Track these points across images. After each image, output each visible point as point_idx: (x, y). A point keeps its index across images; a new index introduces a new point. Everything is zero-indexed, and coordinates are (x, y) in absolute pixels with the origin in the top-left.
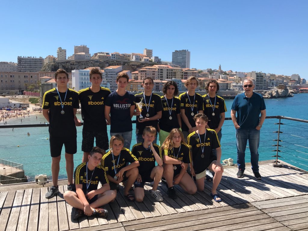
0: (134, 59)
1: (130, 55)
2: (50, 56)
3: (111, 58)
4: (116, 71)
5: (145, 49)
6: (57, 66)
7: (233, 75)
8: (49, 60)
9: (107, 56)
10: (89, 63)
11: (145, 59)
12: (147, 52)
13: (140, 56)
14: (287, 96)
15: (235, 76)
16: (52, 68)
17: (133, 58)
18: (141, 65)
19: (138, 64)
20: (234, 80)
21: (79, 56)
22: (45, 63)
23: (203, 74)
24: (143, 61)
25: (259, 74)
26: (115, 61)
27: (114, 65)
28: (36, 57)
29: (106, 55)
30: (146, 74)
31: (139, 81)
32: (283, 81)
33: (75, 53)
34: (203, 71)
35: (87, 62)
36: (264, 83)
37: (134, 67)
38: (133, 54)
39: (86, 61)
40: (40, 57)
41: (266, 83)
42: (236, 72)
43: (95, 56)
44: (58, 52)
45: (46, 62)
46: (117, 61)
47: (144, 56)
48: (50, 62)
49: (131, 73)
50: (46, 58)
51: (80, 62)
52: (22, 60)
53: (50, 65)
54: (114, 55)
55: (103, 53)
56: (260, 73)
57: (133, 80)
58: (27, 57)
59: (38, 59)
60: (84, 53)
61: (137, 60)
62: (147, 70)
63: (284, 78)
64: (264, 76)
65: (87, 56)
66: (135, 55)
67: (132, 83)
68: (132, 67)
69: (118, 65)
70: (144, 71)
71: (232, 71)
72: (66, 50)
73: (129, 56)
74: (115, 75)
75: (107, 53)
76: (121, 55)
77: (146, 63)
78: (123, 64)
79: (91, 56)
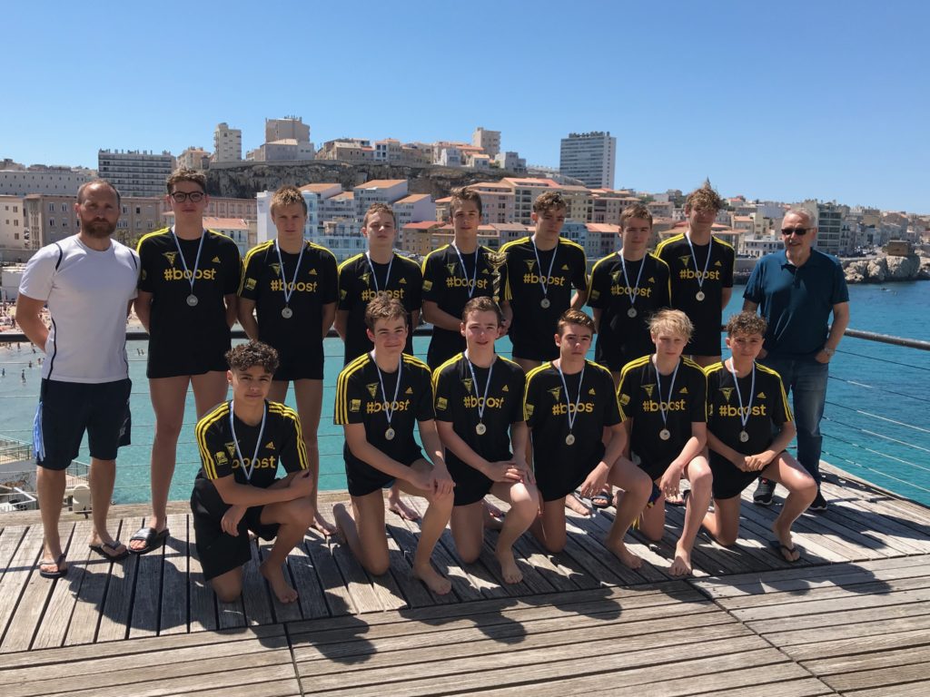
0: (442, 160)
1: (433, 147)
2: (193, 149)
3: (375, 154)
4: (390, 196)
5: (479, 129)
6: (215, 179)
7: (746, 212)
8: (192, 161)
9: (363, 149)
10: (309, 170)
11: (477, 161)
12: (483, 140)
13: (462, 151)
14: (915, 275)
15: (753, 215)
17: (439, 158)
18: (463, 177)
19: (456, 174)
20: (748, 225)
21: (279, 149)
23: (655, 207)
24: (470, 164)
25: (828, 208)
26: (387, 166)
27: (383, 179)
28: (153, 154)
29: (358, 146)
32: (903, 231)
33: (268, 141)
34: (655, 198)
35: (301, 166)
36: (843, 236)
37: (443, 186)
38: (441, 146)
39: (300, 164)
40: (165, 153)
41: (848, 237)
42: (757, 202)
43: (328, 151)
44: (217, 139)
46: (392, 167)
47: (474, 151)
49: (433, 201)
50: (183, 155)
51: (283, 167)
52: (111, 162)
54: (385, 147)
55: (352, 141)
56: (831, 206)
57: (440, 222)
58: (126, 152)
59: (157, 157)
60: (293, 142)
61: (453, 164)
63: (906, 220)
64: (843, 216)
65: (302, 151)
66: (447, 148)
67: (436, 232)
68: (437, 184)
69: (395, 177)
71: (744, 200)
72: (240, 131)
73: (430, 150)
75: (363, 142)
76: (406, 146)
77: (479, 173)
78: (409, 176)
79: (316, 149)
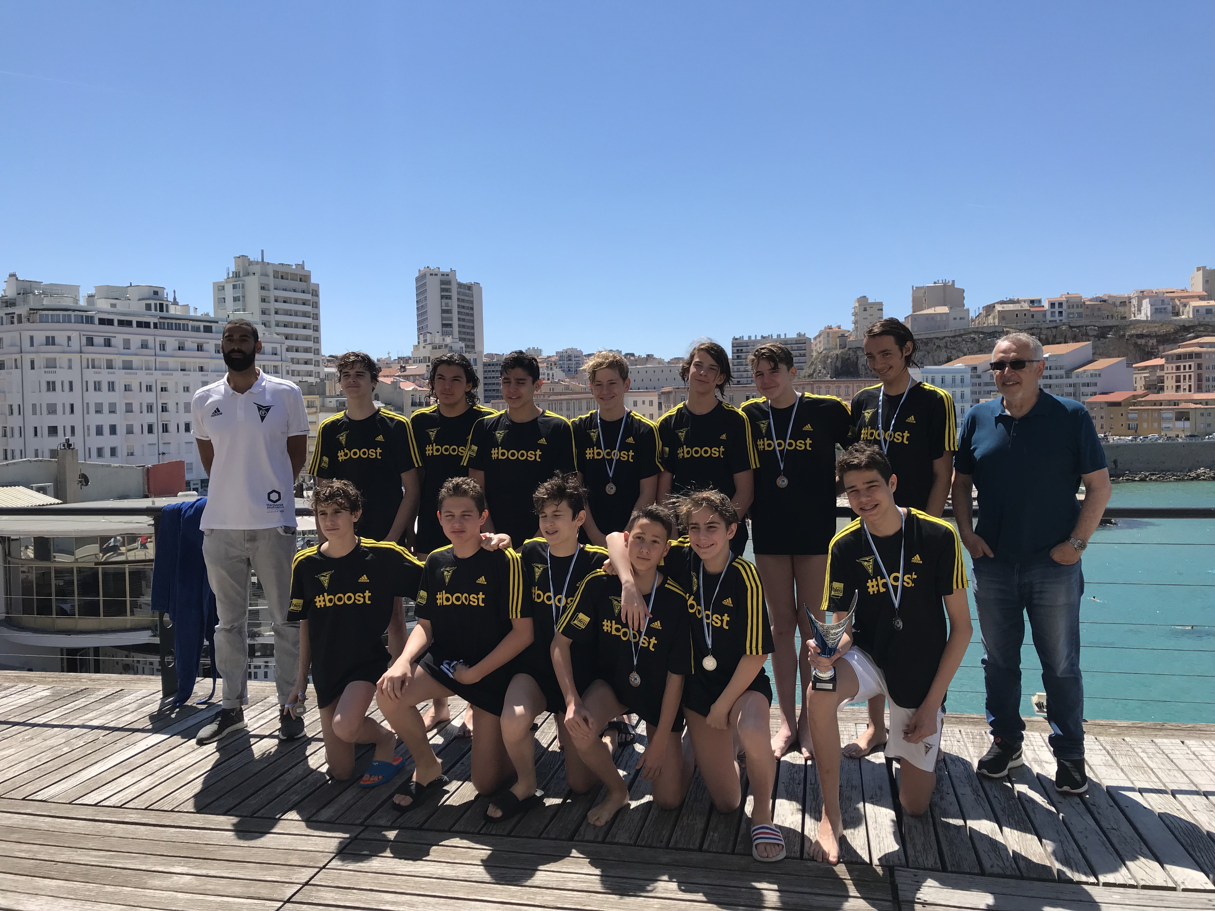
0: (1145, 312)
1: (1130, 298)
2: (830, 328)
3: (1048, 315)
4: (1068, 363)
5: (1199, 269)
6: (853, 358)
8: (828, 341)
9: (1032, 309)
10: (963, 340)
11: (1196, 310)
12: (1206, 282)
13: (1173, 299)
16: (836, 367)
17: (1139, 310)
18: (1176, 332)
19: (1163, 331)
21: (927, 319)
22: (815, 354)
24: (1187, 315)
26: (1064, 328)
27: (1059, 343)
28: (787, 337)
29: (1026, 306)
30: (1199, 366)
31: (1169, 394)
33: (914, 312)
35: (954, 337)
37: (1146, 345)
38: (1142, 296)
39: (953, 334)
40: (799, 335)
43: (987, 315)
44: (855, 314)
45: (818, 348)
46: (1071, 327)
47: (1192, 297)
48: (827, 347)
49: (1129, 365)
50: (819, 336)
53: (828, 357)
54: (1060, 304)
55: (1018, 302)
57: (1140, 391)
58: (759, 338)
59: (792, 339)
60: (944, 309)
61: (1159, 317)
62: (1204, 349)
65: (955, 319)
66: (1150, 297)
67: (1134, 404)
68: (1136, 345)
69: (1075, 339)
70: (1190, 356)
72: (881, 304)
73: (1125, 303)
74: (1062, 377)
75: (1032, 302)
76: (1090, 300)
77: (1200, 325)
78: (1095, 336)
79: (972, 315)
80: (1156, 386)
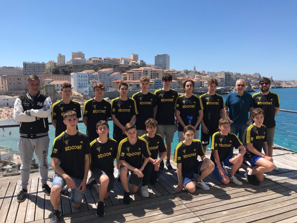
2: (51, 61)
3: (104, 61)
4: (108, 73)
5: (132, 54)
6: (58, 69)
7: (205, 75)
10: (85, 66)
11: (132, 63)
12: (134, 57)
13: (128, 60)
14: (251, 91)
15: (208, 76)
16: (54, 72)
17: (122, 62)
18: (129, 67)
19: (126, 67)
20: (206, 78)
21: (76, 61)
22: (47, 68)
23: (181, 74)
24: (130, 64)
25: (227, 73)
27: (106, 68)
28: (39, 63)
29: (99, 59)
30: (133, 75)
31: (128, 81)
32: (247, 79)
33: (73, 58)
34: (181, 72)
36: (232, 81)
37: (123, 70)
38: (122, 59)
39: (82, 65)
40: (43, 62)
41: (233, 81)
42: (208, 72)
43: (90, 61)
44: (58, 58)
45: (48, 66)
46: (108, 65)
47: (131, 60)
48: (51, 66)
49: (120, 74)
50: (48, 63)
51: (77, 66)
52: (27, 65)
53: (51, 69)
54: (106, 59)
55: (97, 58)
56: (228, 73)
58: (31, 62)
59: (41, 63)
60: (80, 59)
61: (125, 64)
62: (134, 71)
63: (247, 76)
64: (231, 75)
65: (83, 61)
66: (124, 59)
68: (121, 70)
69: (109, 68)
70: (131, 73)
71: (204, 72)
72: (64, 56)
73: (119, 60)
74: (107, 76)
75: (100, 58)
76: (112, 59)
77: (133, 66)
78: (113, 67)
79: (87, 60)
80: (125, 79)
